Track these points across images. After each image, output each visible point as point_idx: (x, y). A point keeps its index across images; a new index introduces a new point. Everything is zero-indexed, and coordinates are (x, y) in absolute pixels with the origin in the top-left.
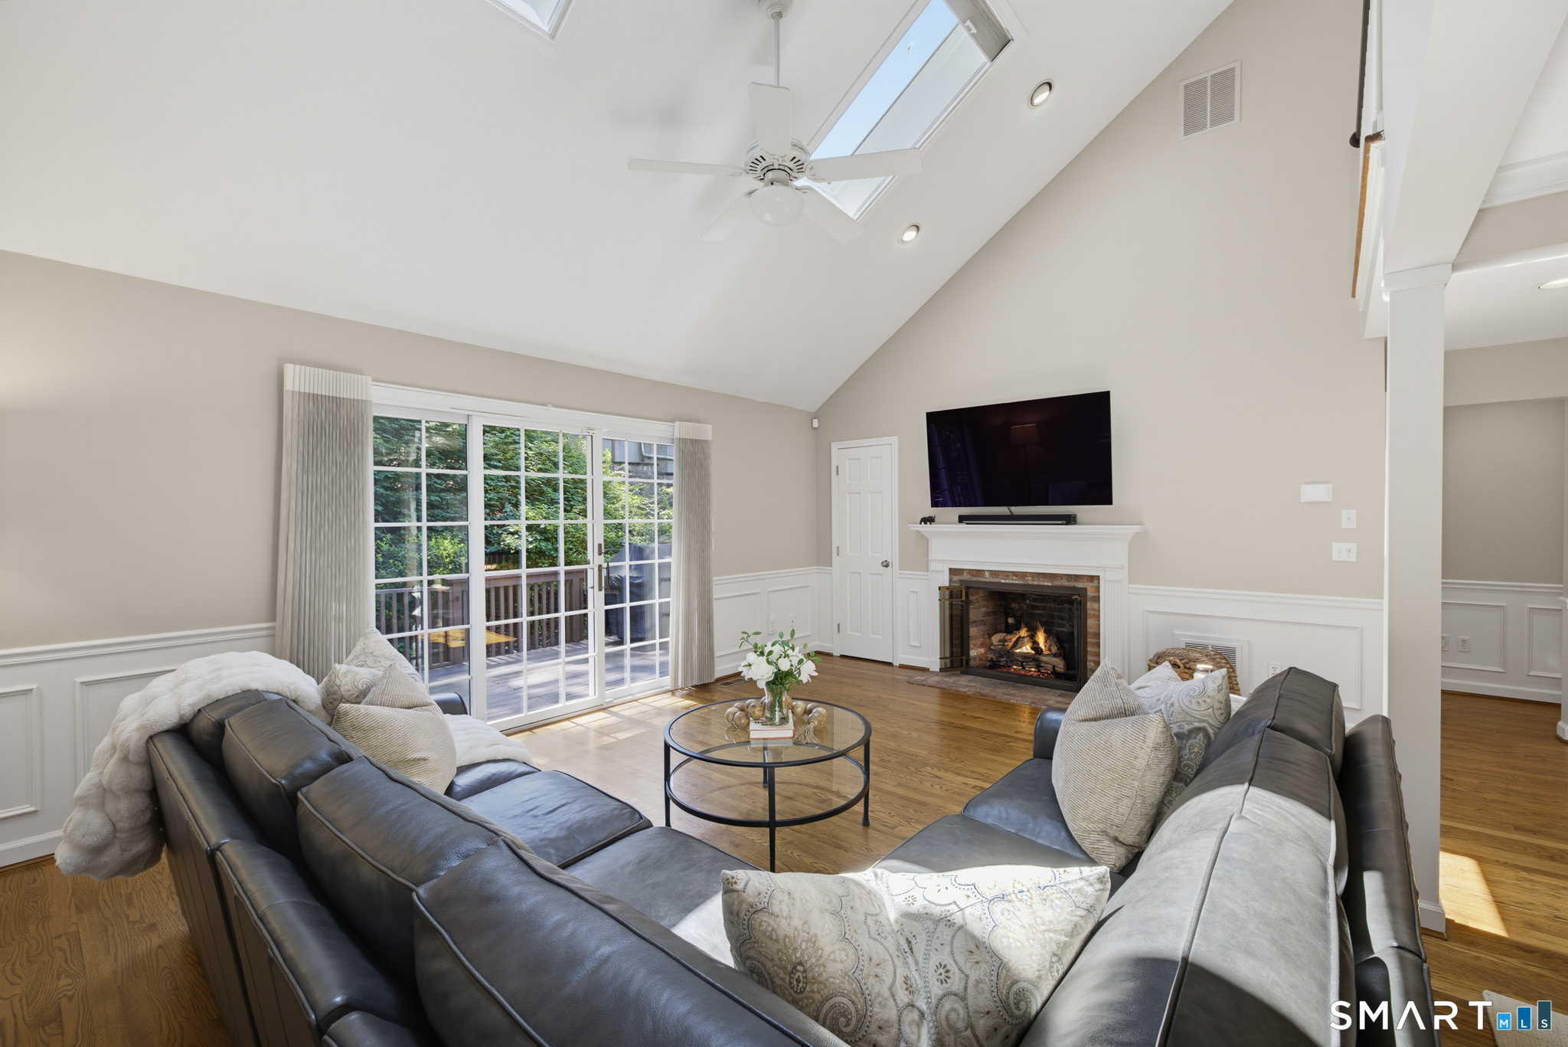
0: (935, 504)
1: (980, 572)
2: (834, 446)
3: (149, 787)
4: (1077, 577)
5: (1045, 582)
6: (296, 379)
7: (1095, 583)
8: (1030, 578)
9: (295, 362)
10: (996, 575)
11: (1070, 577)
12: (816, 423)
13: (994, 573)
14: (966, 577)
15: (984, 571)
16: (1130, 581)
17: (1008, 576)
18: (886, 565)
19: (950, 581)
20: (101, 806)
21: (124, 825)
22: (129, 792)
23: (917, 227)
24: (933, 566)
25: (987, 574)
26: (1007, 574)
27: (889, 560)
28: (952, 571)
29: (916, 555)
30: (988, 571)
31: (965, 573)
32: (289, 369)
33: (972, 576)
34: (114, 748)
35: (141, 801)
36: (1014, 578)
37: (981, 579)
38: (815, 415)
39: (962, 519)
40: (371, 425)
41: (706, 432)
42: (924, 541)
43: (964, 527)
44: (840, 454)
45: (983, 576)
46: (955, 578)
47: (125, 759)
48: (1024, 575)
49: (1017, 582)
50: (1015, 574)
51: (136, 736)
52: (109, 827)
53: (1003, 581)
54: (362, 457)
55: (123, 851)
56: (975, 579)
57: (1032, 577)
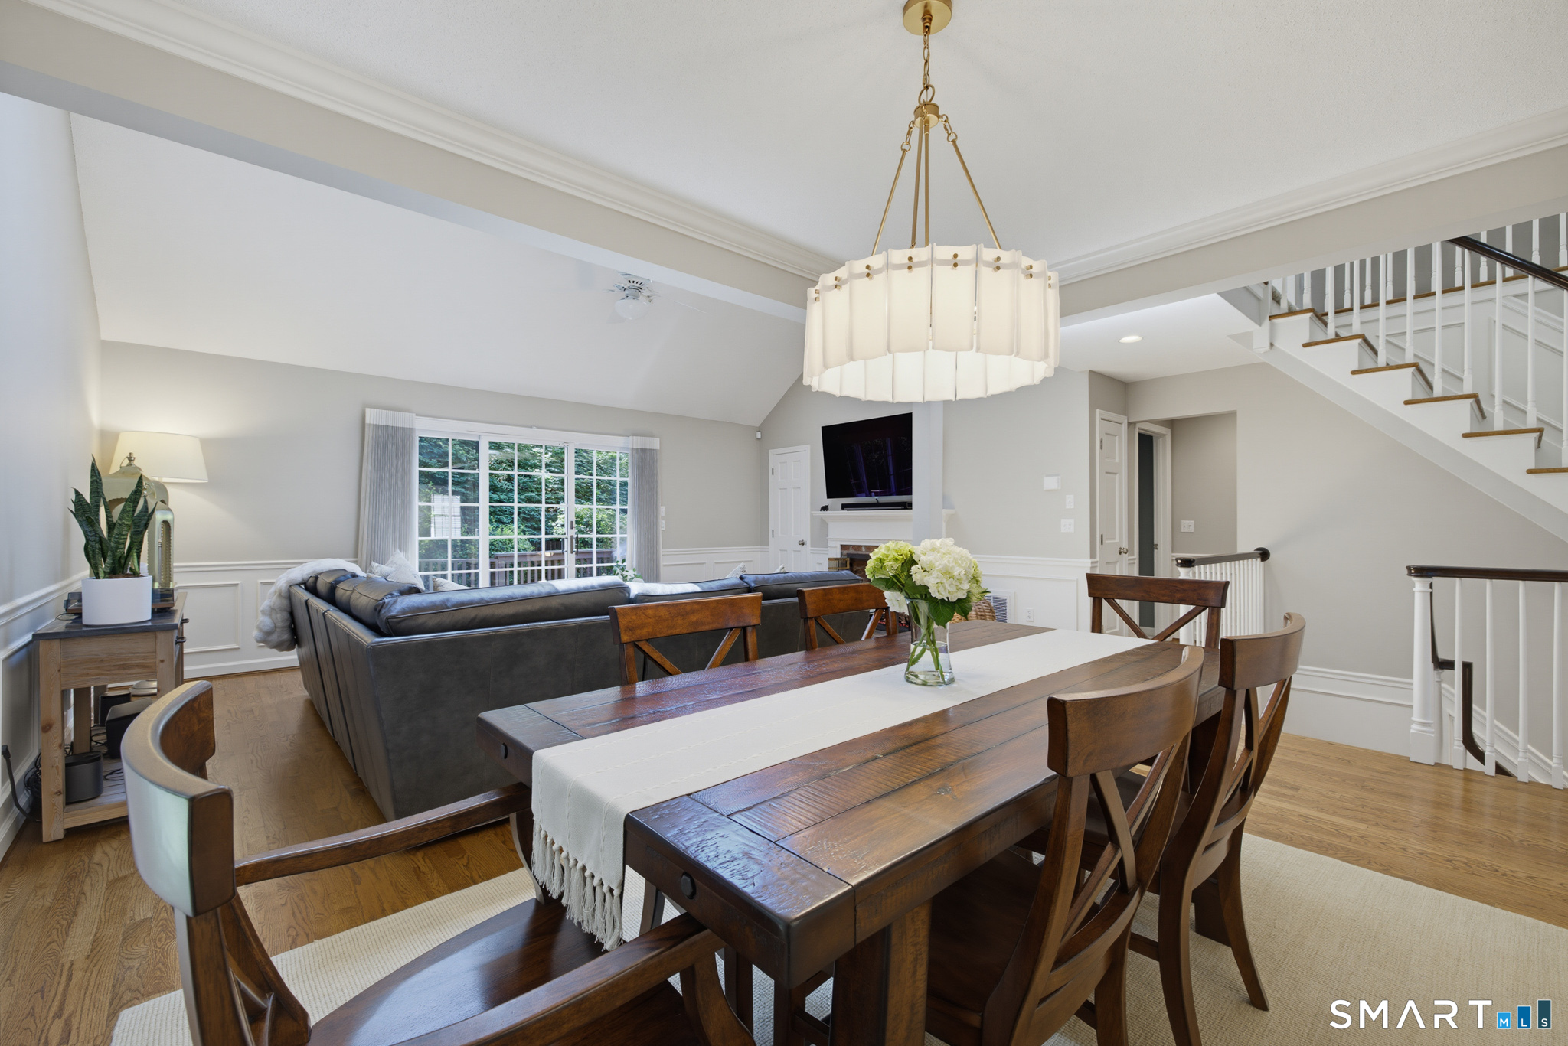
0: (829, 496)
1: (859, 547)
2: (771, 452)
3: (289, 609)
6: (373, 417)
9: (371, 407)
10: (868, 549)
12: (759, 435)
13: (867, 547)
14: (851, 551)
15: (861, 546)
18: (802, 543)
19: (842, 554)
20: (270, 616)
21: (280, 624)
22: (282, 610)
24: (831, 544)
25: (863, 548)
27: (805, 541)
28: (843, 547)
29: (820, 536)
30: (864, 546)
31: (851, 548)
32: (368, 411)
33: (855, 550)
34: (276, 592)
35: (286, 615)
37: (859, 552)
38: (759, 429)
39: (844, 507)
40: (417, 444)
41: (654, 444)
42: (824, 524)
43: (845, 512)
44: (774, 459)
45: (861, 551)
46: (845, 552)
47: (280, 595)
51: (285, 585)
52: (273, 625)
54: (409, 462)
55: (279, 637)
56: (856, 552)
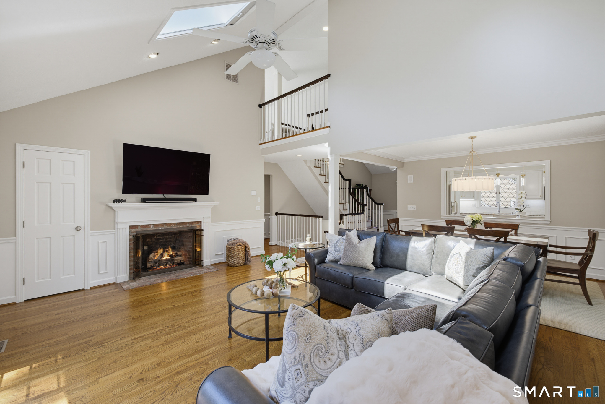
0: (124, 192)
1: (147, 226)
4: (192, 223)
5: (179, 226)
7: (199, 224)
8: (173, 225)
10: (157, 226)
11: (190, 223)
13: (155, 225)
14: (140, 229)
15: (150, 225)
16: (211, 222)
17: (163, 226)
18: (77, 229)
19: (130, 232)
23: (158, 54)
24: (119, 226)
25: (152, 226)
26: (162, 225)
27: (82, 226)
28: (131, 227)
29: (105, 221)
30: (152, 224)
31: (139, 227)
33: (143, 228)
36: (166, 226)
37: (148, 229)
45: (150, 227)
46: (133, 230)
48: (170, 224)
49: (167, 228)
50: (166, 224)
53: (160, 228)
57: (175, 225)
